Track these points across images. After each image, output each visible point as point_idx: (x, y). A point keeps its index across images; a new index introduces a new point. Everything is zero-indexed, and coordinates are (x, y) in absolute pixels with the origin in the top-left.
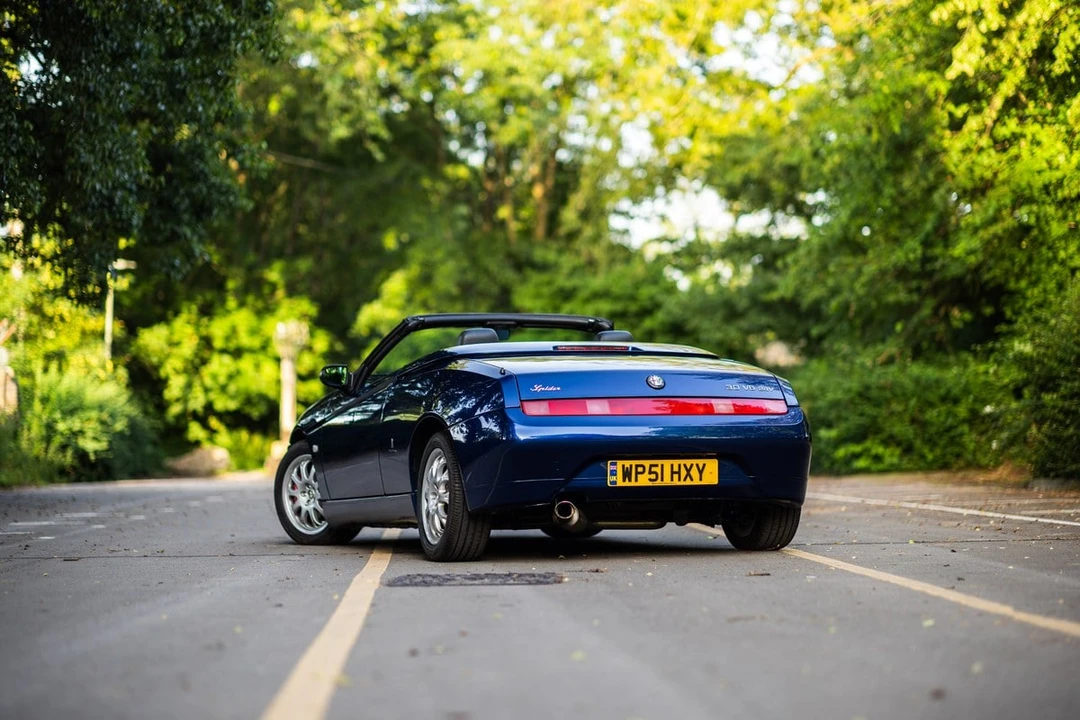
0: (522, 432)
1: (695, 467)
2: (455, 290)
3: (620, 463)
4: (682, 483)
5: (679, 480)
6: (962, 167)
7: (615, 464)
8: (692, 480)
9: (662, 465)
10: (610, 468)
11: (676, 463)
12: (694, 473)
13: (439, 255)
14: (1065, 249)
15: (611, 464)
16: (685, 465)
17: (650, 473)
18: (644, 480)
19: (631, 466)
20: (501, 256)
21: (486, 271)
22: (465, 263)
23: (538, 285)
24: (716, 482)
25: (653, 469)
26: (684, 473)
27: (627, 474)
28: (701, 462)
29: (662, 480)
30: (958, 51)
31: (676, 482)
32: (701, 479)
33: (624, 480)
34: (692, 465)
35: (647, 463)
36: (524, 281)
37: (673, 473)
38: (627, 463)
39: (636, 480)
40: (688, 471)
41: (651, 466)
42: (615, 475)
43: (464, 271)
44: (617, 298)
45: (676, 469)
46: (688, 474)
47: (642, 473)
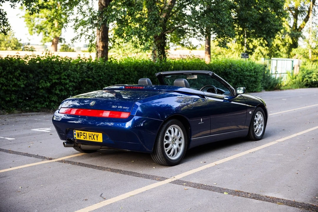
1: (95, 135)
3: (76, 131)
4: (92, 140)
8: (95, 140)
9: (86, 133)
10: (74, 132)
11: (90, 133)
12: (95, 137)
16: (92, 134)
17: (84, 136)
18: (82, 138)
19: (79, 132)
24: (102, 142)
25: (84, 134)
27: (78, 135)
28: (97, 134)
29: (87, 139)
31: (90, 140)
32: (97, 140)
33: (78, 137)
35: (83, 132)
37: (89, 136)
39: (80, 137)
40: (94, 136)
42: (75, 135)
46: (94, 138)
47: (82, 135)
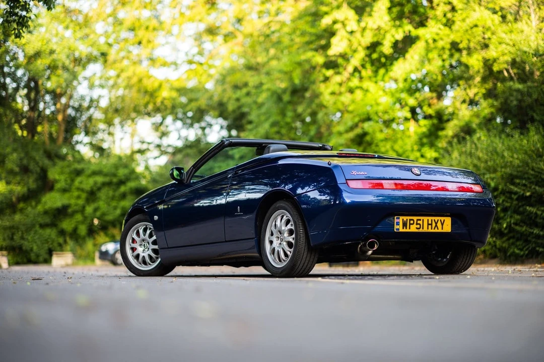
0: (348, 197)
1: (439, 222)
2: (17, 169)
3: (401, 218)
4: (433, 231)
5: (432, 229)
6: (331, 102)
7: (399, 218)
8: (438, 229)
9: (423, 220)
10: (396, 221)
11: (430, 218)
12: (439, 224)
13: (8, 150)
14: (385, 146)
15: (397, 218)
16: (435, 220)
17: (417, 224)
18: (413, 229)
19: (407, 220)
20: (41, 152)
21: (34, 159)
22: (22, 155)
23: (62, 167)
24: (449, 230)
25: (419, 222)
26: (434, 224)
27: (405, 225)
28: (442, 219)
29: (423, 229)
30: (334, 40)
31: (430, 230)
32: (442, 229)
33: (403, 228)
34: (438, 220)
35: (415, 218)
36: (54, 165)
37: (428, 224)
38: (405, 218)
39: (410, 228)
40: (436, 223)
41: (418, 220)
42: (399, 225)
43: (21, 159)
44: (106, 175)
45: (430, 222)
46: (436, 226)
47: (413, 224)
